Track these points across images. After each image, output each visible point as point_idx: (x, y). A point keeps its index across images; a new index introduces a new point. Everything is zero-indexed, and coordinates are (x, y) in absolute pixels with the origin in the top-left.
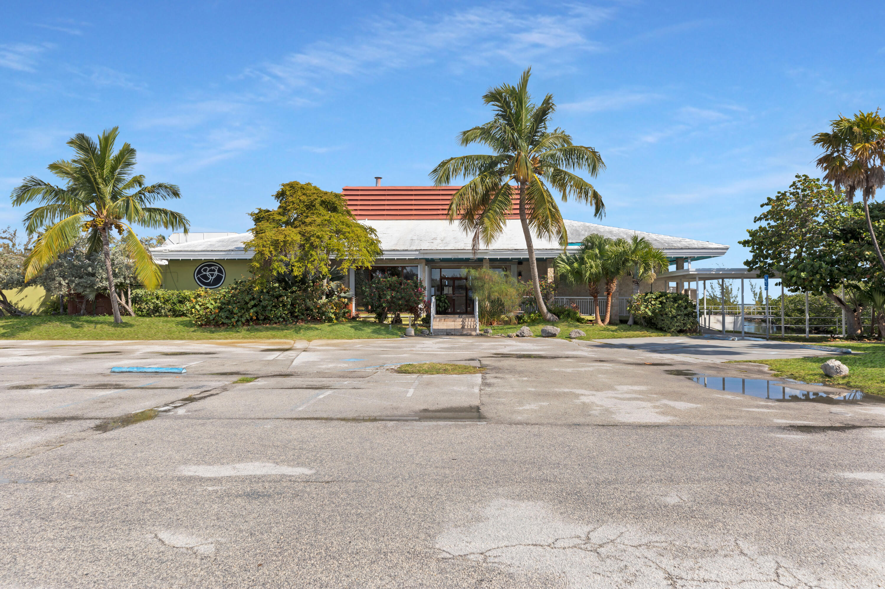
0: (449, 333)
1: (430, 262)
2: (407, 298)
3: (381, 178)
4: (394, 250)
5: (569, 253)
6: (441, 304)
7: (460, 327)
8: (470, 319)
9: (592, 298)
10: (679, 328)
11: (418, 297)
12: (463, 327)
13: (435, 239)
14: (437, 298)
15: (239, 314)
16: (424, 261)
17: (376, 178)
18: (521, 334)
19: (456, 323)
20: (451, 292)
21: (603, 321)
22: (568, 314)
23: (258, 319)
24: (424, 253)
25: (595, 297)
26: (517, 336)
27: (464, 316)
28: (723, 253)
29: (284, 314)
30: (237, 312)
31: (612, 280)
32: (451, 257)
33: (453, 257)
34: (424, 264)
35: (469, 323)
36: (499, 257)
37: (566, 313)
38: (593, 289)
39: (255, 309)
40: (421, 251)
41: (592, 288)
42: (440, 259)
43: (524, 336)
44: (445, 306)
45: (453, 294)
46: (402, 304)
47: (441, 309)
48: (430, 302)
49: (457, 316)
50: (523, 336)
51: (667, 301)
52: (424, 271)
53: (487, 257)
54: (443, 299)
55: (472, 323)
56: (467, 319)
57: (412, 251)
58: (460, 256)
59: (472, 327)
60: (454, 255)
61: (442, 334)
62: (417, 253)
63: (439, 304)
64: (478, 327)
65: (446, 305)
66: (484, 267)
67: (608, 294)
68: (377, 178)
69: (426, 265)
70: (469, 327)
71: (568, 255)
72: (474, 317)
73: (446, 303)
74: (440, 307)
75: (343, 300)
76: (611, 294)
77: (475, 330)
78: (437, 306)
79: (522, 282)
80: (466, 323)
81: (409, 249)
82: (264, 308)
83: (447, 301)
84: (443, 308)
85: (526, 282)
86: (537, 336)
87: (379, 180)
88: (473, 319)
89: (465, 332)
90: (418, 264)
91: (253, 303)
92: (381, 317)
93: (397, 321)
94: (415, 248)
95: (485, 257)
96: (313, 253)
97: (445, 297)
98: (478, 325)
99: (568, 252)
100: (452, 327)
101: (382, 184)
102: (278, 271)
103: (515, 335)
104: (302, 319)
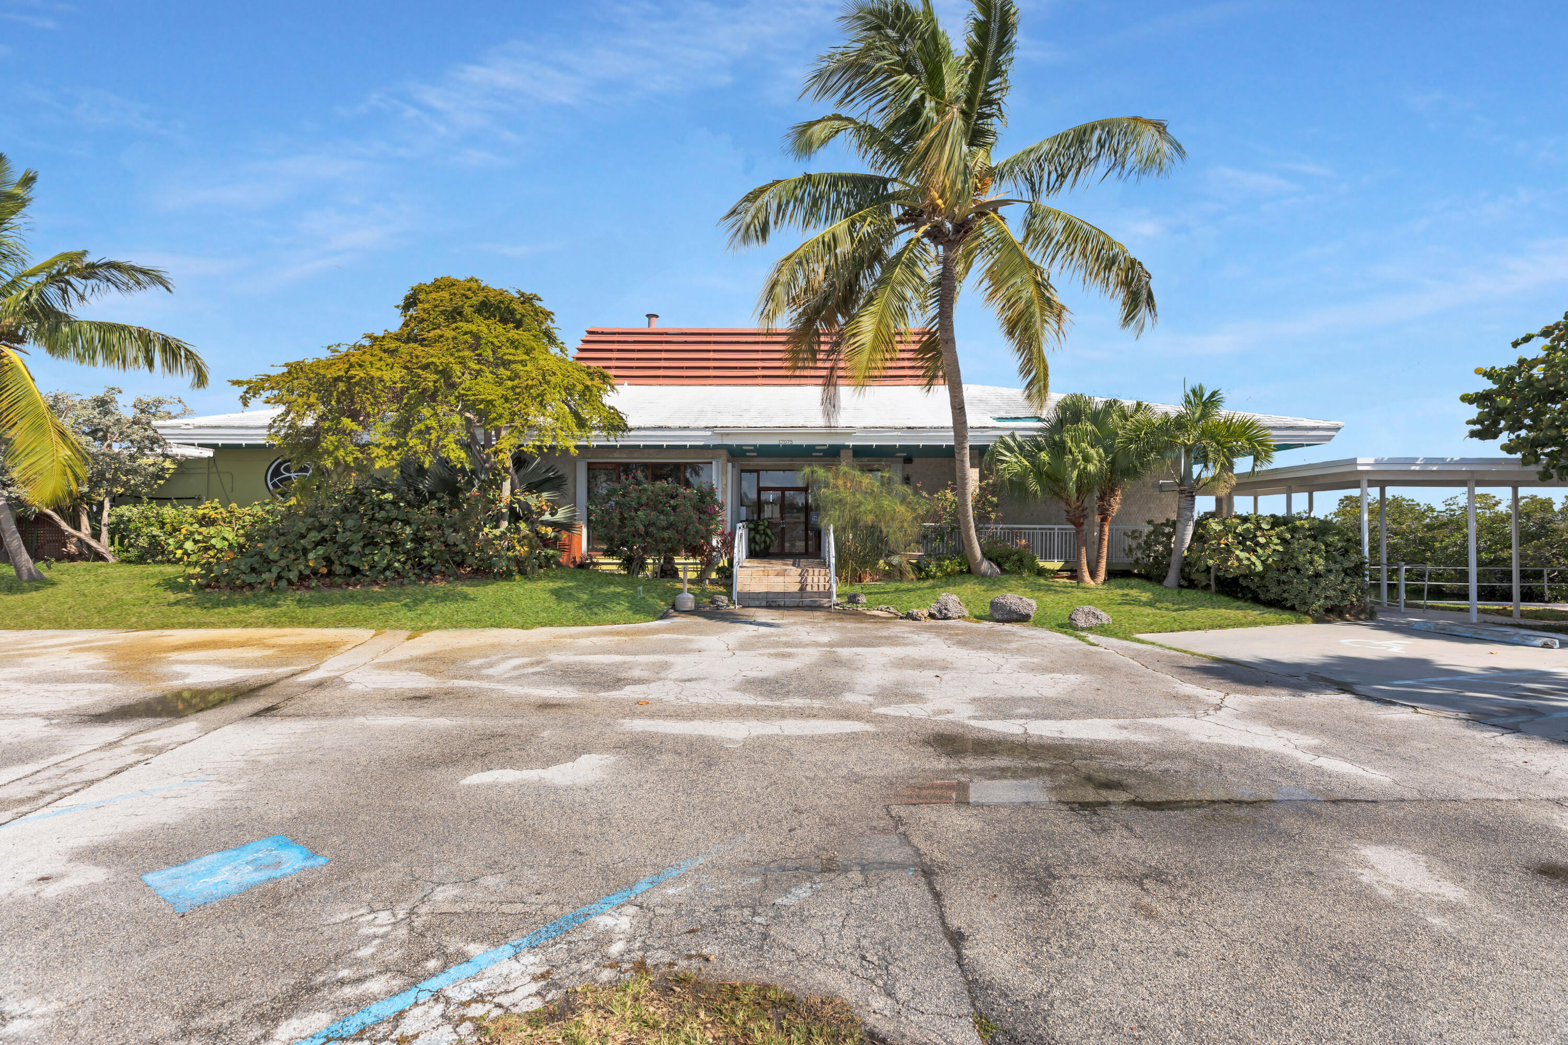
0: (772, 602)
1: (736, 454)
2: (681, 527)
3: (657, 316)
4: (660, 428)
5: (1022, 436)
6: (758, 537)
7: (795, 588)
8: (817, 570)
9: (1072, 526)
10: (1329, 603)
11: (707, 525)
12: (802, 589)
13: (747, 410)
14: (752, 526)
15: (283, 563)
16: (724, 453)
17: (647, 316)
18: (940, 611)
19: (787, 579)
20: (777, 514)
21: (1093, 575)
22: (1020, 560)
23: (330, 573)
24: (722, 434)
25: (1079, 525)
26: (932, 616)
27: (803, 562)
28: (1329, 438)
29: (399, 561)
30: (276, 557)
31: (1113, 490)
32: (776, 443)
33: (782, 443)
34: (724, 458)
35: (816, 579)
36: (874, 444)
37: (1016, 557)
38: (1077, 508)
39: (321, 550)
40: (717, 431)
41: (1074, 506)
42: (755, 446)
43: (949, 618)
44: (765, 542)
45: (782, 518)
46: (670, 538)
47: (757, 548)
48: (732, 534)
49: (790, 562)
50: (946, 618)
51: (1293, 537)
52: (725, 473)
53: (851, 444)
54: (761, 528)
55: (822, 578)
56: (811, 570)
57: (697, 429)
58: (797, 441)
59: (822, 589)
60: (784, 438)
61: (757, 603)
62: (709, 433)
63: (754, 538)
64: (834, 589)
65: (768, 539)
66: (844, 463)
67: (1104, 520)
68: (650, 316)
69: (728, 461)
70: (815, 589)
71: (1019, 439)
72: (824, 564)
73: (767, 535)
74: (756, 543)
75: (543, 530)
76: (1110, 519)
77: (828, 594)
78: (751, 541)
79: (924, 494)
80: (809, 579)
81: (692, 425)
82: (345, 548)
83: (769, 532)
84: (763, 546)
85: (931, 493)
86: (980, 618)
87: (654, 319)
88: (823, 571)
89: (807, 601)
90: (713, 458)
91: (314, 536)
92: (632, 564)
93: (668, 572)
94: (703, 424)
95: (847, 443)
96: (426, 412)
97: (766, 524)
98: (834, 586)
99: (1017, 434)
100: (779, 589)
101: (657, 325)
102: (336, 458)
103: (926, 615)
104: (443, 574)
